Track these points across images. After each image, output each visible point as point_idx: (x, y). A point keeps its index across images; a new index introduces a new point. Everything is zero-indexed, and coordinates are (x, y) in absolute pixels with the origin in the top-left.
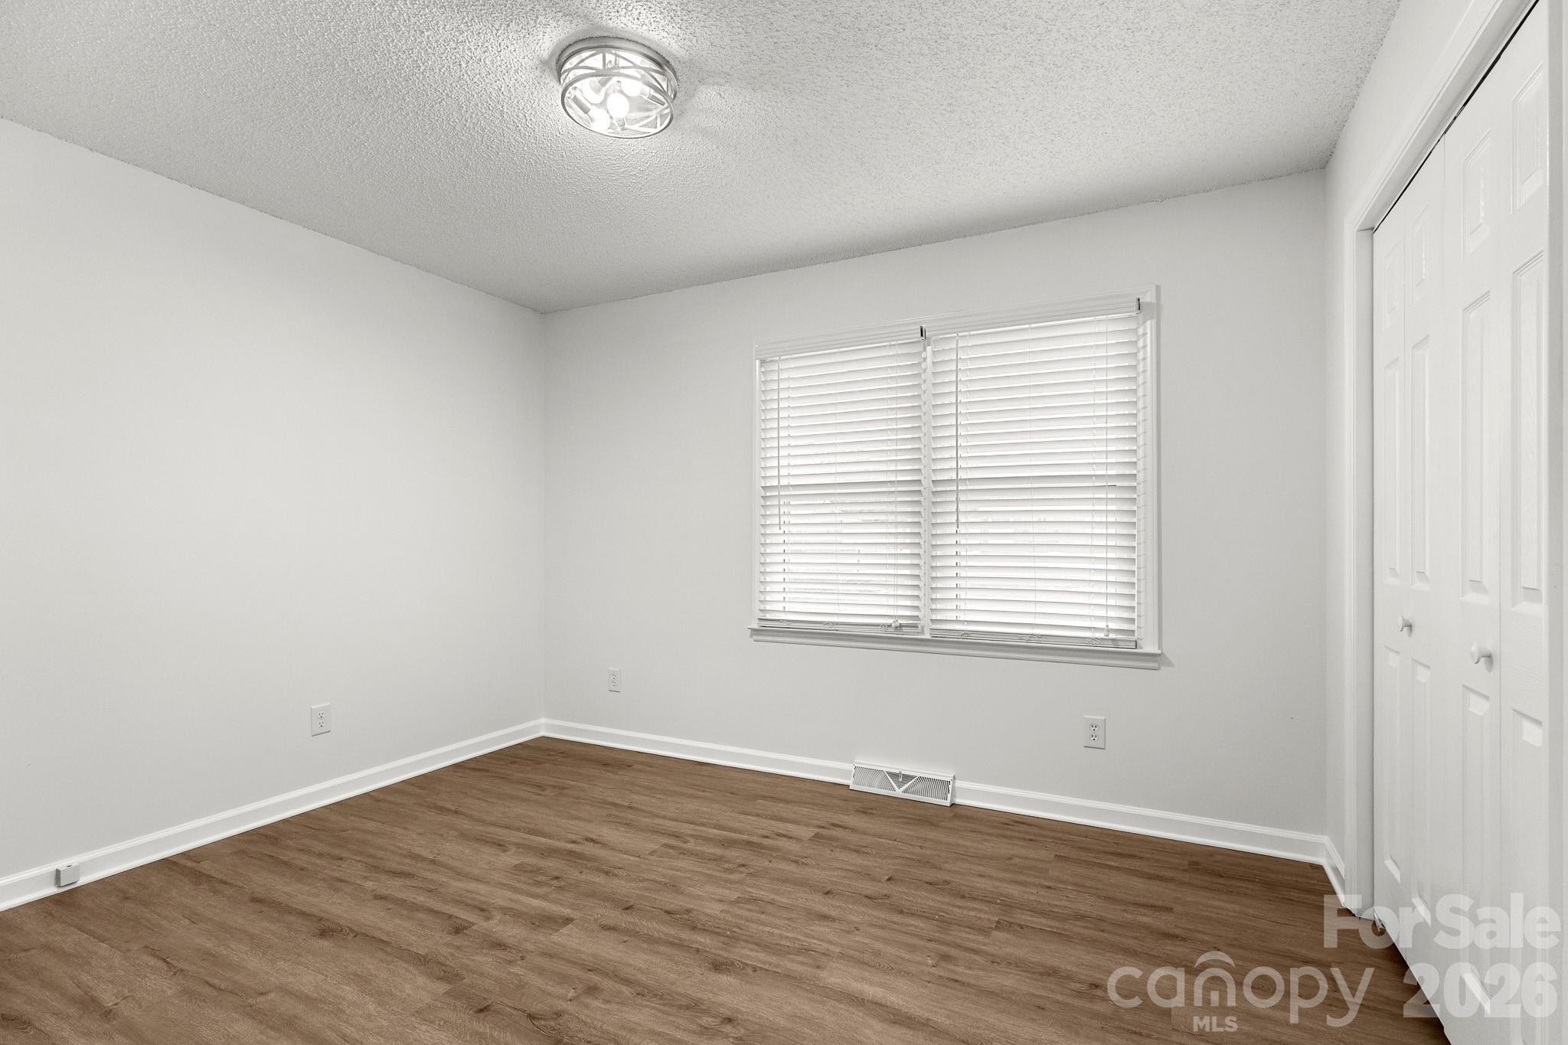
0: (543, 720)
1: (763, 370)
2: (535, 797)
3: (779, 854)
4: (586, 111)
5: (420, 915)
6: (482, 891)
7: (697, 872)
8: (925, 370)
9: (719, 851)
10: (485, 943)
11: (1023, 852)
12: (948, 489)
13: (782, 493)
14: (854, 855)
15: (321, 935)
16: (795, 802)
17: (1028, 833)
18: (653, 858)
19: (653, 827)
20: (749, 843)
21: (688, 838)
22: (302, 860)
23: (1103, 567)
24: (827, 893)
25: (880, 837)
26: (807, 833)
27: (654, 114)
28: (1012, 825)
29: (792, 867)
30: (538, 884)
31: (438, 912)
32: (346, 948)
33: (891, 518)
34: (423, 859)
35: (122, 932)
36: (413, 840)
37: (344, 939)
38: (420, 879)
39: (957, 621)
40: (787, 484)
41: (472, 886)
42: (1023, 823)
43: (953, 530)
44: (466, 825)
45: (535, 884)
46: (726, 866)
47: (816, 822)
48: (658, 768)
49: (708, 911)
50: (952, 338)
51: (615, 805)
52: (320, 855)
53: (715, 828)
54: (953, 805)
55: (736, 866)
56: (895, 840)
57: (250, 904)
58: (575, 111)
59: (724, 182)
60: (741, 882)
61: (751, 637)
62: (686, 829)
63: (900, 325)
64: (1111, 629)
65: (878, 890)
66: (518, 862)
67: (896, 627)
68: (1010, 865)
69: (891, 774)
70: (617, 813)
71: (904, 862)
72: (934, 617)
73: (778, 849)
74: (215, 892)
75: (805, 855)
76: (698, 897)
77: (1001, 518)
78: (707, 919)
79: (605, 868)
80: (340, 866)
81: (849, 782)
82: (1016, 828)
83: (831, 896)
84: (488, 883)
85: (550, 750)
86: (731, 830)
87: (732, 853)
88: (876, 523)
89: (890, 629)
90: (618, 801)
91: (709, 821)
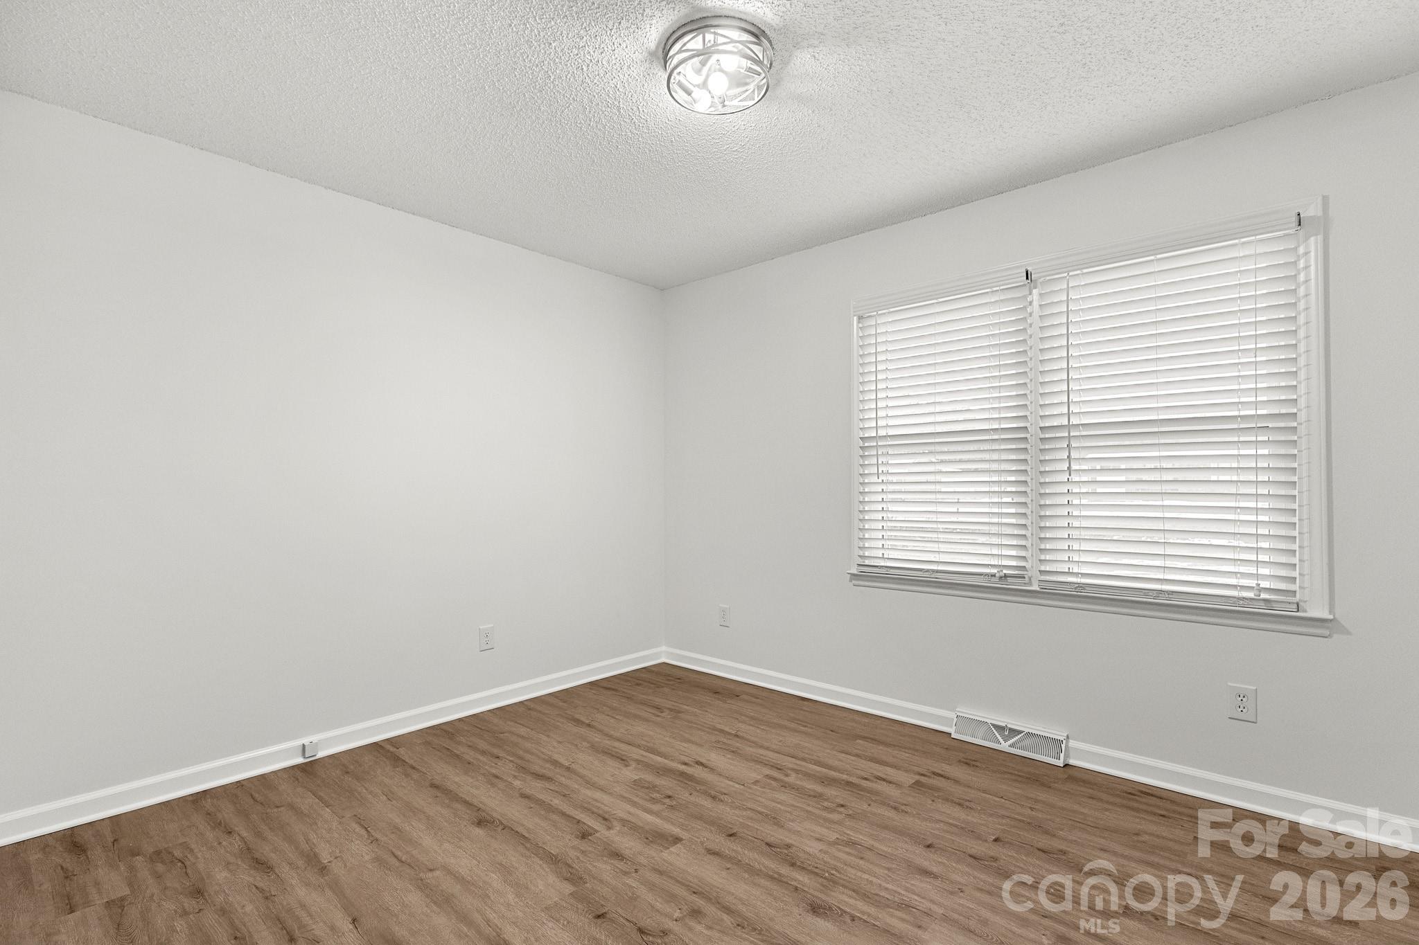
0: (664, 648)
1: (861, 325)
2: (654, 718)
3: (878, 798)
4: (689, 93)
5: (555, 817)
6: (606, 802)
7: (797, 807)
8: (1031, 314)
9: (819, 788)
10: (606, 851)
11: (1153, 828)
12: (1058, 435)
13: (879, 444)
14: (957, 809)
15: (478, 824)
16: (894, 746)
17: (1159, 807)
18: (755, 787)
19: (757, 757)
20: (848, 783)
21: (789, 772)
22: (470, 755)
23: (1253, 518)
24: (929, 846)
25: (984, 792)
26: (907, 779)
27: (751, 87)
28: (1139, 796)
29: (891, 814)
30: (654, 801)
31: (569, 816)
32: (496, 839)
33: (995, 466)
34: (561, 765)
35: (340, 800)
36: (554, 747)
37: (495, 830)
38: (557, 784)
39: (1069, 573)
40: (885, 434)
41: (598, 795)
42: (1152, 795)
43: (1064, 477)
44: (597, 738)
45: (650, 800)
46: (826, 804)
47: (916, 769)
48: (762, 699)
49: (808, 849)
50: (1063, 277)
51: (722, 731)
52: (483, 753)
53: (815, 764)
54: (1066, 765)
55: (834, 805)
56: (1002, 797)
57: (429, 789)
58: (680, 95)
59: (821, 146)
60: (839, 823)
61: (851, 581)
62: (788, 762)
63: (1002, 270)
64: (1262, 588)
65: (984, 850)
66: (637, 778)
67: (1001, 577)
68: (1138, 841)
69: (996, 726)
70: (725, 740)
71: (1012, 823)
72: (1043, 568)
73: (877, 793)
74: (407, 775)
75: (905, 802)
76: (798, 833)
77: (1111, 465)
78: (806, 857)
79: (713, 793)
80: (496, 764)
81: (951, 730)
82: (1144, 800)
83: (933, 850)
84: (611, 794)
85: (669, 675)
86: (830, 768)
87: (831, 792)
88: (976, 471)
89: (993, 579)
90: (727, 729)
91: (810, 757)
